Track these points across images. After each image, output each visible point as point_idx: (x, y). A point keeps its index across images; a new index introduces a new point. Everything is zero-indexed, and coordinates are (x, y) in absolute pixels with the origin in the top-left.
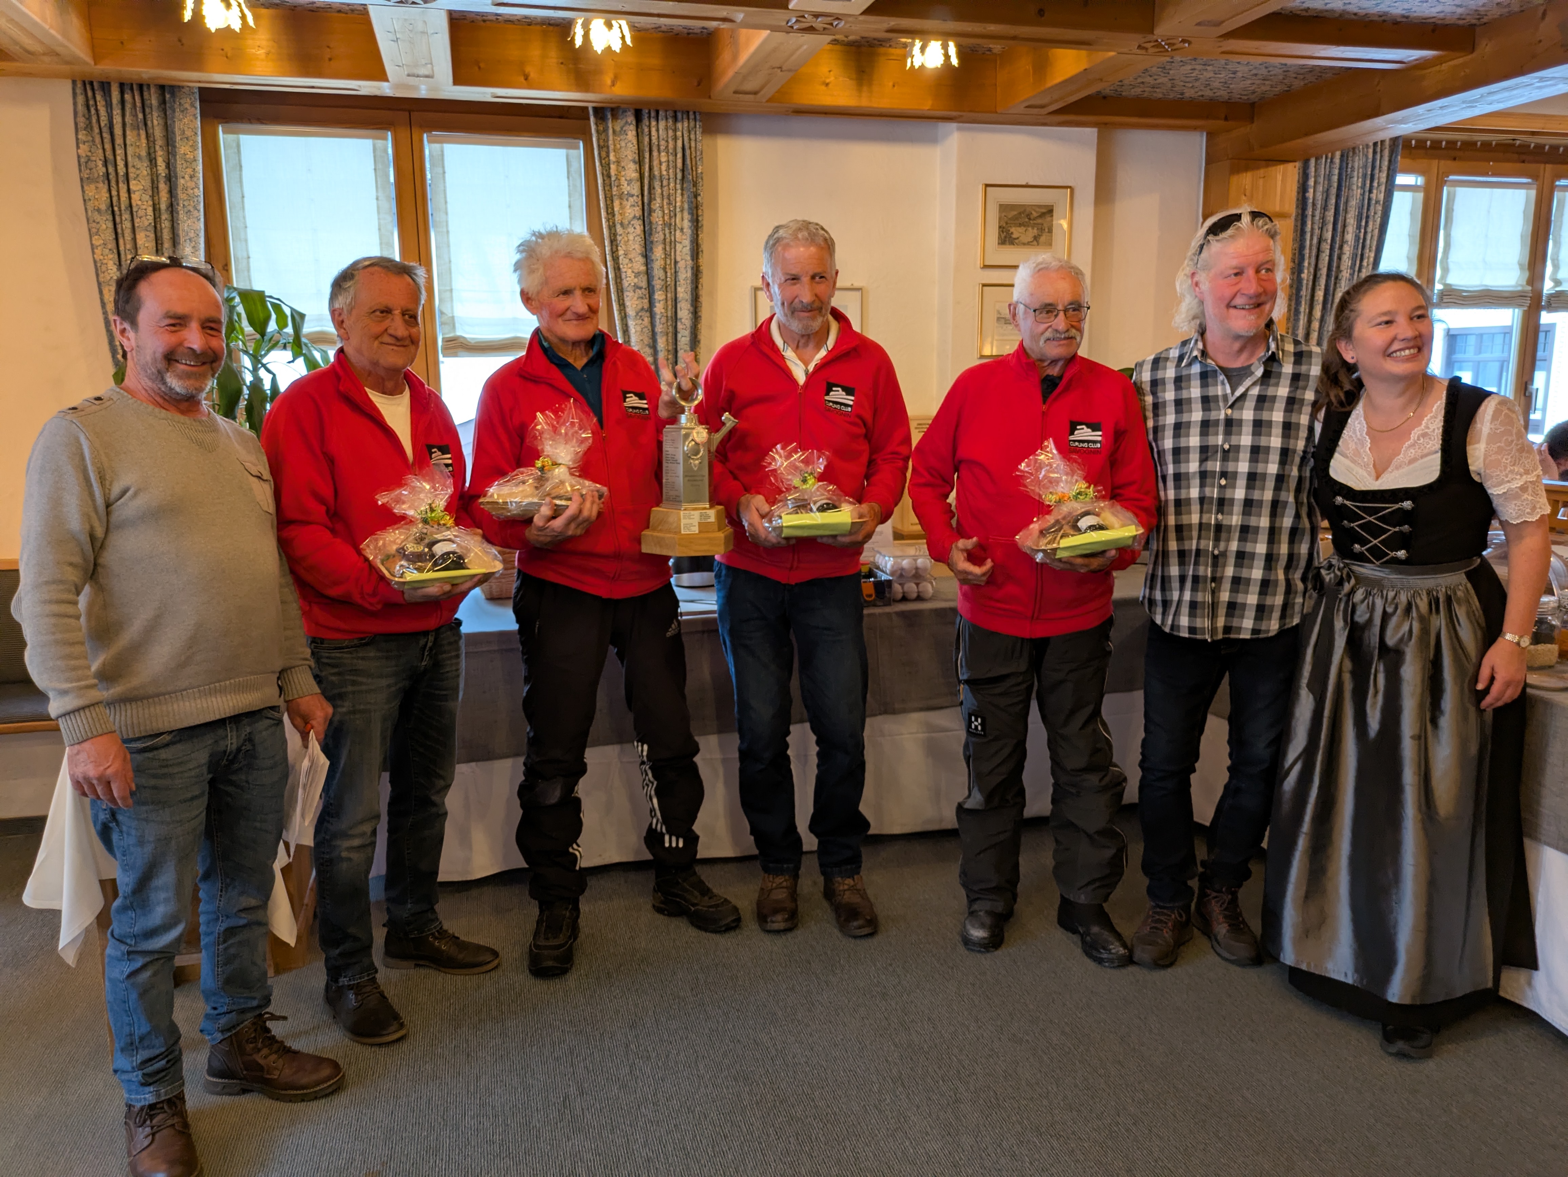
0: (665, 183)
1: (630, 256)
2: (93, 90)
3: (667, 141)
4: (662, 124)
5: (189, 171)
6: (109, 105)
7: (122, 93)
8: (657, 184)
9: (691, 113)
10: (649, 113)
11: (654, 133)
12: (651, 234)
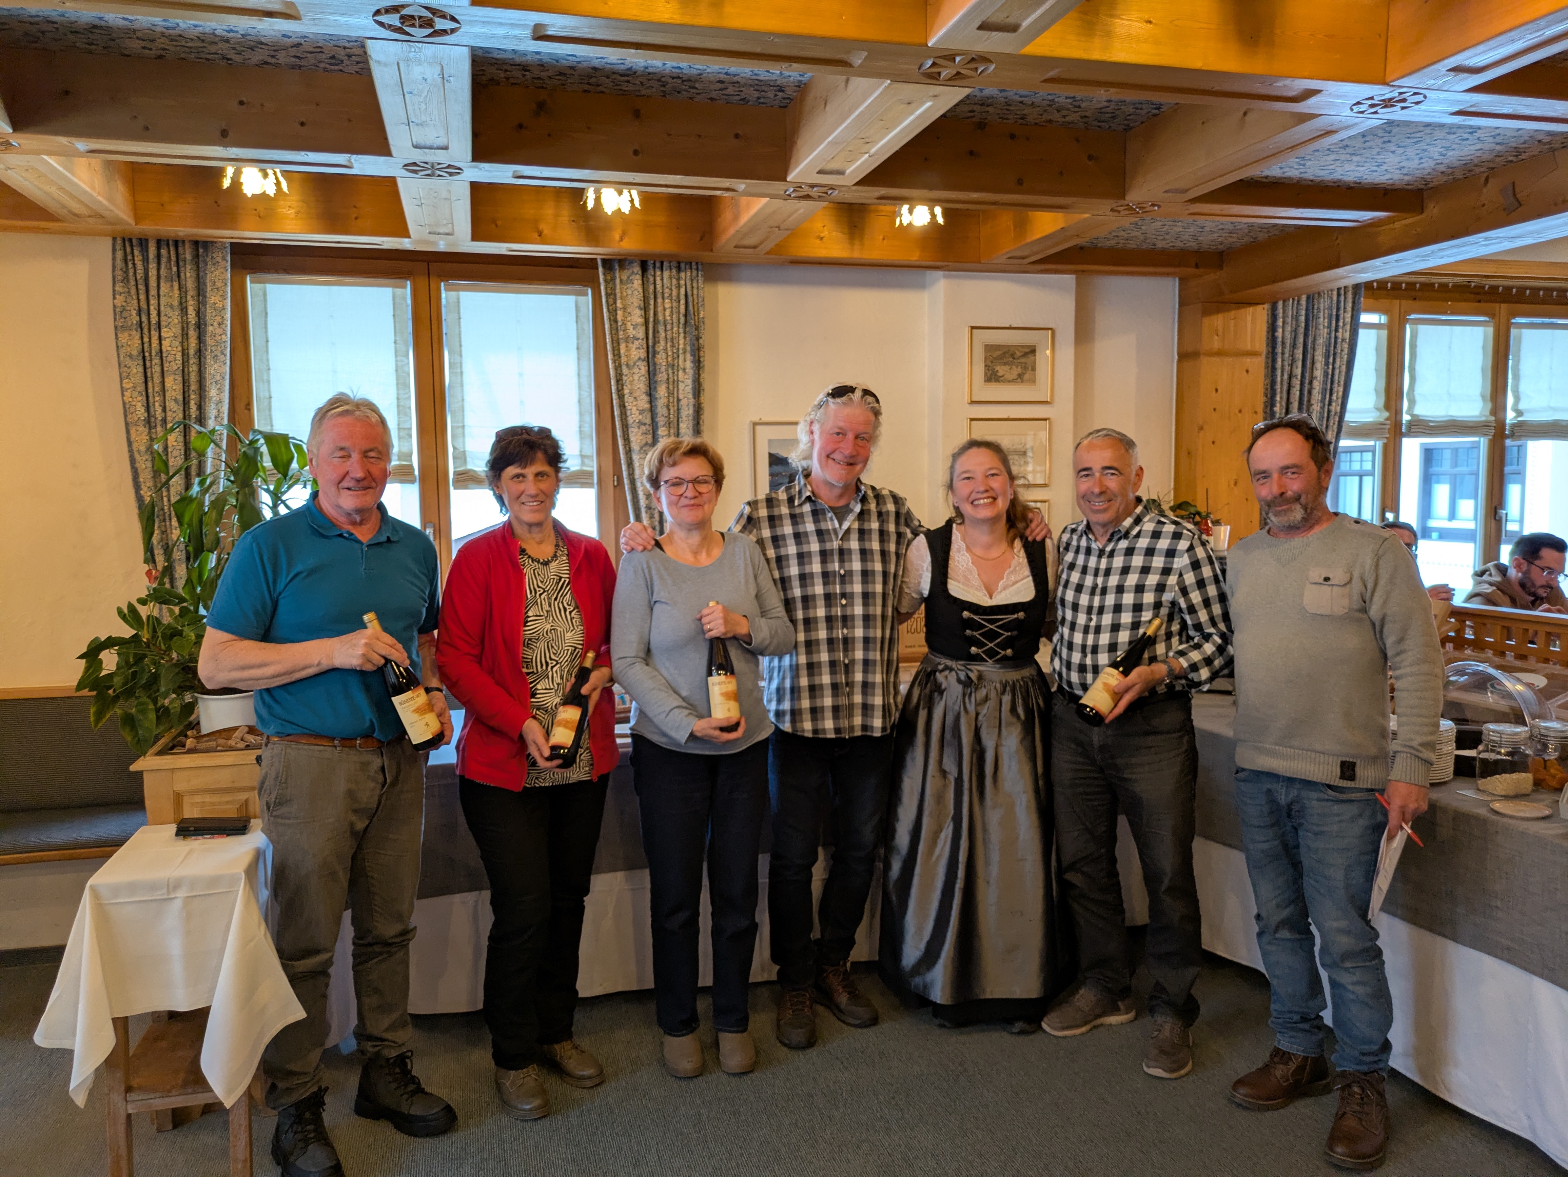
0: (669, 327)
1: (635, 395)
2: (132, 246)
3: (671, 289)
4: (666, 274)
5: (218, 319)
6: (146, 260)
7: (159, 248)
8: (661, 328)
9: (694, 264)
10: (654, 263)
11: (658, 281)
12: (655, 374)
